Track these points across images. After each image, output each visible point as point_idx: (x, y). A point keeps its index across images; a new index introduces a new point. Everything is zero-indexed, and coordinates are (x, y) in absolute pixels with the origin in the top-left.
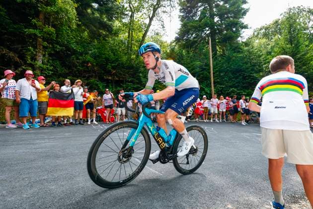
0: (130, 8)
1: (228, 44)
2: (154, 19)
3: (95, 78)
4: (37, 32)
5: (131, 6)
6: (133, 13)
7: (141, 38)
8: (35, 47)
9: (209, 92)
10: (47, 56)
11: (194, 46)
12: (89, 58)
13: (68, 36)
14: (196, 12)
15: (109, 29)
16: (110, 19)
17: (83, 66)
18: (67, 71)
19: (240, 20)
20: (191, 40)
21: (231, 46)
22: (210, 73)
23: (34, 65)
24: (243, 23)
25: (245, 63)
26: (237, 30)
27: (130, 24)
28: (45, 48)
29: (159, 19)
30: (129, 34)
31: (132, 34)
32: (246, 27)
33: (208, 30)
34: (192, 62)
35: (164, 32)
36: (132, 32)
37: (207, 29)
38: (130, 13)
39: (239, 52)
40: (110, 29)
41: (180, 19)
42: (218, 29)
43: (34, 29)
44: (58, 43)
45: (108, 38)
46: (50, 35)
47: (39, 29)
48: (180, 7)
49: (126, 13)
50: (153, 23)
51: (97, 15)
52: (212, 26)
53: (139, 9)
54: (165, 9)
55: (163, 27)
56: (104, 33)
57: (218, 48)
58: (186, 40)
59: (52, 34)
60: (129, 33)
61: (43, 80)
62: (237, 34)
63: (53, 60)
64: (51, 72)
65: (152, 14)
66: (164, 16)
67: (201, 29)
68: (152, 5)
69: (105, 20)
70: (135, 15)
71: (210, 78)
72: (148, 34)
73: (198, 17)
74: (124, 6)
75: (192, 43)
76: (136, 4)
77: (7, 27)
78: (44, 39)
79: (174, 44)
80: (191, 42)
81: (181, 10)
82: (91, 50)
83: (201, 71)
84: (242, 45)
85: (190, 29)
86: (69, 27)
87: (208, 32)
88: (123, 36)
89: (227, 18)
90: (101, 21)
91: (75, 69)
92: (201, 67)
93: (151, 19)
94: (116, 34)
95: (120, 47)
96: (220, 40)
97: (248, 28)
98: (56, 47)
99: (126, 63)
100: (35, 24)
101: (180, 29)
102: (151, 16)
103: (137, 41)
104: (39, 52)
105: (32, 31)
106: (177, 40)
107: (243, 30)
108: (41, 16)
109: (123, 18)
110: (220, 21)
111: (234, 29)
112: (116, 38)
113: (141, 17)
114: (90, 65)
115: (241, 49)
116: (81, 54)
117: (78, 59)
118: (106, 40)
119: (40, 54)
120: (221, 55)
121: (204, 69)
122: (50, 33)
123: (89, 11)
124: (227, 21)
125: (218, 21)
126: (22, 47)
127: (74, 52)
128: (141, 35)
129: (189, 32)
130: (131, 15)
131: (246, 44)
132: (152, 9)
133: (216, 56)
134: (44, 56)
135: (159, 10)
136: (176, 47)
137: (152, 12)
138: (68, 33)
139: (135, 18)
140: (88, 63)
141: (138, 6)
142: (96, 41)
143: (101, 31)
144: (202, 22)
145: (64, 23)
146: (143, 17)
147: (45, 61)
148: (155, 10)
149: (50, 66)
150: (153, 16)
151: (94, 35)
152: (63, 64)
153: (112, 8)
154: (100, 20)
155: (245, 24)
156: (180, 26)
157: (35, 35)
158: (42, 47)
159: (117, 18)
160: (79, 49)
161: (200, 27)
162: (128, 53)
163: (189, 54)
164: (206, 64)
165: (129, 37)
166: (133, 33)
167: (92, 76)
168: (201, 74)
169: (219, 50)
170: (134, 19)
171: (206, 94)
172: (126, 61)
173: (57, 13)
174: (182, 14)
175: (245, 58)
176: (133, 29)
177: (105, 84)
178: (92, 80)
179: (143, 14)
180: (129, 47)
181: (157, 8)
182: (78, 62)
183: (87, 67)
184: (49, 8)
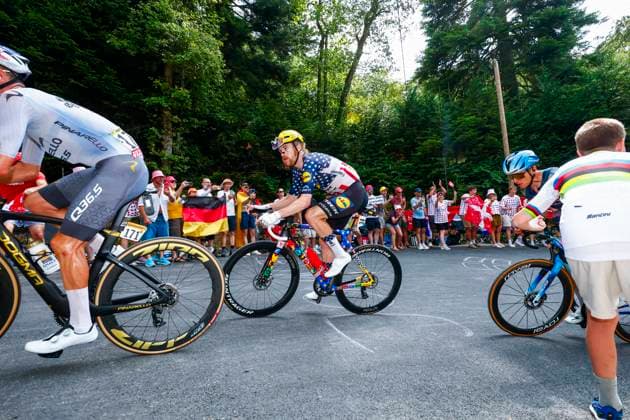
0: (319, 27)
1: (543, 68)
2: (368, 40)
3: (261, 169)
4: (162, 101)
5: (321, 24)
6: (325, 36)
7: (343, 82)
8: (160, 127)
9: (500, 180)
10: (180, 139)
11: (461, 82)
12: (248, 134)
13: (211, 98)
14: (461, 9)
15: (281, 74)
16: (284, 56)
17: (238, 151)
18: (211, 162)
19: (574, 6)
20: (451, 71)
21: (554, 71)
22: (500, 137)
23: (159, 157)
24: (582, 13)
25: (592, 105)
26: (568, 32)
27: (321, 59)
28: (176, 125)
29: (377, 39)
30: (319, 79)
31: (325, 77)
32: (591, 20)
33: (492, 44)
34: (454, 118)
35: (389, 64)
36: (325, 73)
37: (491, 40)
38: (320, 38)
39: (575, 80)
40: (283, 74)
41: (424, 30)
42: (516, 36)
43: (157, 96)
44: (195, 115)
45: (281, 91)
46: (182, 102)
47: (166, 95)
48: (422, 6)
49: (313, 38)
50: (365, 49)
51: (260, 52)
52: (501, 32)
53: (337, 27)
54: (389, 17)
55: (388, 54)
56: (273, 84)
57: (519, 78)
58: (443, 71)
59: (184, 101)
60: (319, 76)
61: (173, 182)
62: (569, 40)
63: (188, 145)
64: (186, 168)
65: (362, 32)
66: (389, 32)
67: (473, 43)
68: (362, 13)
69: (275, 58)
70: (329, 40)
71: (503, 150)
72: (357, 72)
73: (467, 19)
74: (307, 26)
75: (455, 76)
76: (331, 19)
77: (119, 99)
78: (174, 112)
79: (414, 85)
80: (451, 75)
81: (425, 11)
82: (250, 119)
83: (480, 135)
84: (581, 64)
85: (449, 48)
86: (212, 83)
87: (494, 47)
88: (309, 84)
89: (537, 8)
90: (266, 63)
91: (225, 158)
92: (477, 126)
93: (361, 42)
94: (296, 83)
95: (304, 107)
96: (524, 61)
97: (596, 22)
98: (193, 122)
99: (316, 136)
100: (159, 87)
101: (427, 52)
102: (360, 36)
103: (335, 91)
104: (167, 134)
105: (154, 99)
106: (421, 75)
107: (584, 28)
108: (168, 73)
109: (307, 50)
110: (521, 18)
111: (559, 31)
112: (296, 91)
113: (343, 41)
114: (249, 146)
115: (580, 74)
116: (234, 128)
117: (229, 138)
118: (277, 97)
119: (168, 138)
120: (530, 94)
121: (485, 131)
122: (182, 99)
123: (246, 47)
124: (538, 15)
125: (516, 19)
126: (142, 129)
127: (222, 126)
128: (342, 76)
129: (446, 55)
130: (322, 41)
131: (594, 60)
132: (362, 21)
133: (515, 98)
134: (175, 139)
135: (378, 20)
136: (419, 91)
137: (363, 27)
138: (210, 93)
139: (329, 45)
140: (245, 143)
141: (334, 20)
142: (258, 101)
143: (267, 81)
144: (476, 28)
145: (204, 77)
146: (345, 40)
147: (178, 148)
148: (368, 22)
149: (185, 156)
150: (366, 34)
151: (255, 91)
152: (205, 151)
153: (285, 33)
154: (264, 60)
155: (587, 13)
156: (424, 46)
157: (159, 106)
158: (170, 125)
159: (295, 52)
160: (231, 119)
161: (471, 39)
162: (318, 115)
163: (447, 101)
164: (489, 118)
165: (319, 85)
166: (328, 75)
167: (254, 168)
168: (480, 141)
169: (523, 83)
170: (328, 48)
171: (494, 185)
172: (317, 131)
173: (191, 62)
174: (429, 19)
175: (590, 93)
176: (327, 68)
177: (279, 181)
178: (255, 175)
179: (344, 36)
180: (321, 104)
181: (373, 18)
182: (228, 144)
183: (246, 151)
184: (178, 56)
